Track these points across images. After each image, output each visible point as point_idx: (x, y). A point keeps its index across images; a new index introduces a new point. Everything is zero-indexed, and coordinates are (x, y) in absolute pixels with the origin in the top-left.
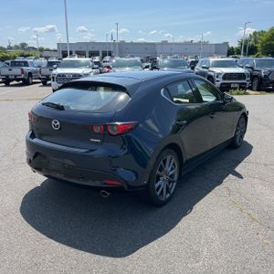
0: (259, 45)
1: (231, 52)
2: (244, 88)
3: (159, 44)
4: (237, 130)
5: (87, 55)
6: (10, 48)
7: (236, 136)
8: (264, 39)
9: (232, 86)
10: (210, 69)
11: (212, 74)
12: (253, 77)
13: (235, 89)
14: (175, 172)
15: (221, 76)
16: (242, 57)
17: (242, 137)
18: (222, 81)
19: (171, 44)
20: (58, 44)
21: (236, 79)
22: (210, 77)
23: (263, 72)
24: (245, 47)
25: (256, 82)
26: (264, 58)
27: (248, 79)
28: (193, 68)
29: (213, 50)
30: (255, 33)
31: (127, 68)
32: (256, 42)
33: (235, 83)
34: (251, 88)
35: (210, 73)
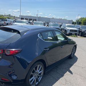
0: (82, 22)
1: (73, 23)
2: (76, 35)
3: (51, 18)
4: (72, 52)
5: (29, 20)
6: (5, 15)
7: (71, 54)
8: (84, 20)
9: (73, 34)
10: (66, 28)
11: (66, 29)
12: (80, 32)
13: (73, 35)
14: (42, 71)
15: (69, 30)
16: (76, 25)
17: (74, 54)
18: (69, 32)
19: (55, 19)
20: (20, 16)
21: (74, 32)
22: (66, 30)
23: (83, 30)
24: (78, 22)
25: (80, 33)
26: (83, 26)
27: (78, 32)
28: (60, 27)
29: (68, 22)
30: (81, 18)
31: (39, 25)
32: (81, 21)
33: (73, 33)
34: (79, 35)
35: (65, 29)
